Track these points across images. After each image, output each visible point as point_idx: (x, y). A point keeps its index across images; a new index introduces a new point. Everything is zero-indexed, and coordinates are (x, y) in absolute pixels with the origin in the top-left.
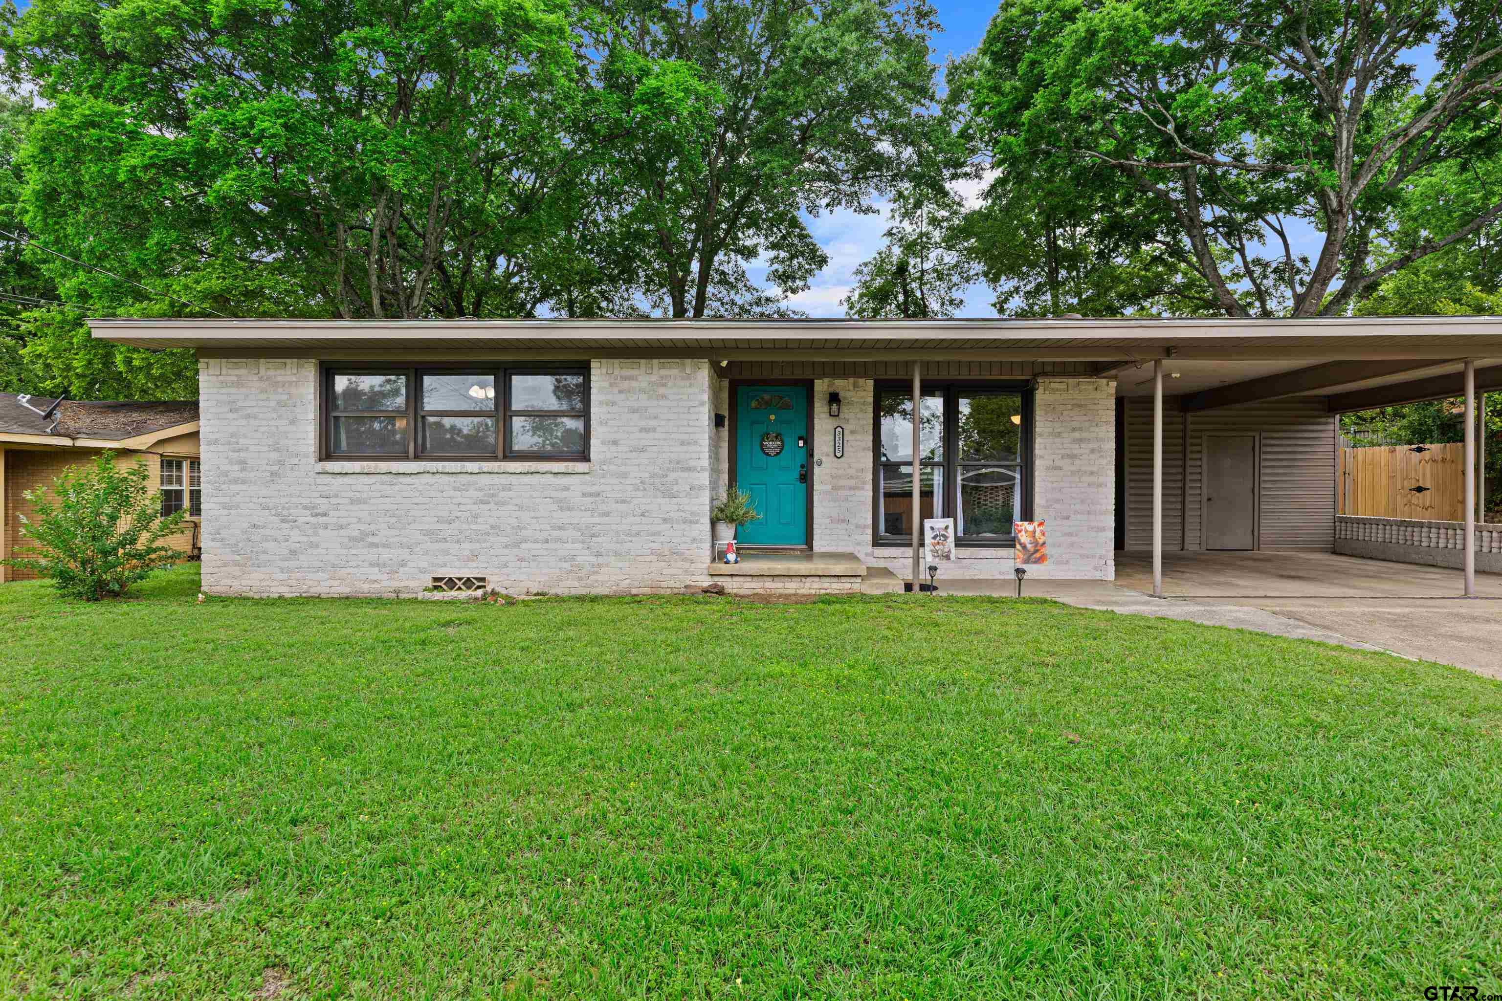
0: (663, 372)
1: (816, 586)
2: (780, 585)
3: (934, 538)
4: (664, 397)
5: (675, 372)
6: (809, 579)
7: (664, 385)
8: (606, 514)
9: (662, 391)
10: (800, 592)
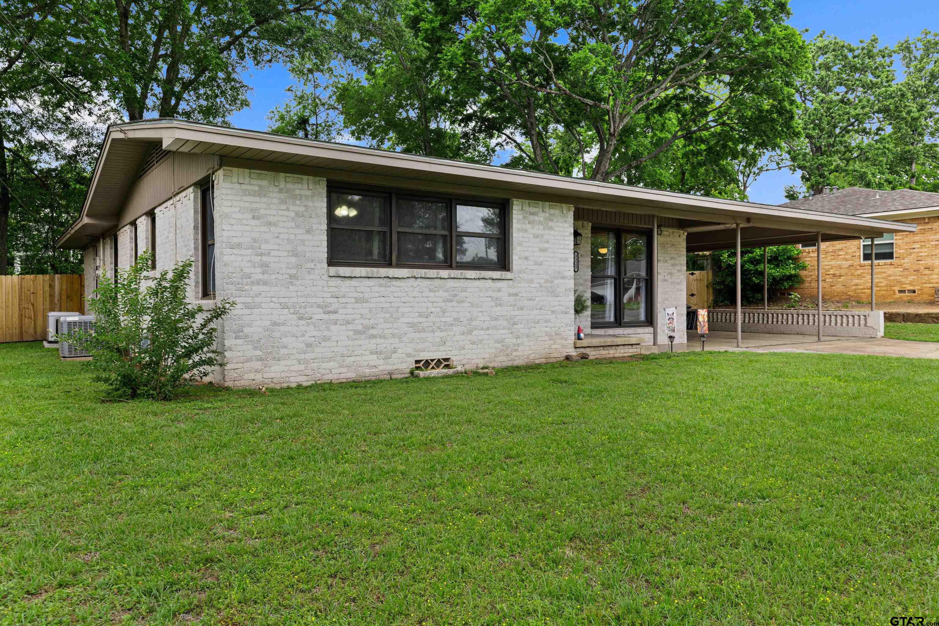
0: (552, 211)
1: (622, 351)
2: (606, 352)
3: (669, 320)
4: (551, 228)
5: (557, 212)
6: (620, 347)
7: (552, 220)
8: (522, 309)
9: (551, 224)
10: (616, 355)
